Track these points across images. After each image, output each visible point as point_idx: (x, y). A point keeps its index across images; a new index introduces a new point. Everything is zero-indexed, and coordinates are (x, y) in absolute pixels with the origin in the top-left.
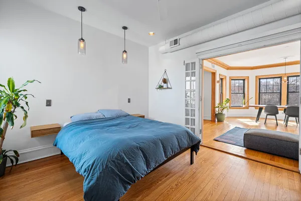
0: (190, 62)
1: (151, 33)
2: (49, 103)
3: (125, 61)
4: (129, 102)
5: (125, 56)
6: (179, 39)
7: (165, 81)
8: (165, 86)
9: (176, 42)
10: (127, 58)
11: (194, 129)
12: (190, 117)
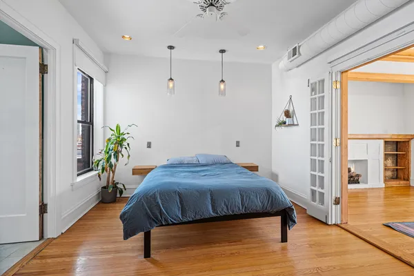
0: (316, 80)
1: (261, 47)
2: (149, 145)
3: (223, 93)
4: (238, 146)
5: (222, 86)
6: (299, 47)
7: (287, 114)
8: (288, 121)
9: (295, 51)
10: (225, 89)
11: (323, 194)
12: (317, 173)
